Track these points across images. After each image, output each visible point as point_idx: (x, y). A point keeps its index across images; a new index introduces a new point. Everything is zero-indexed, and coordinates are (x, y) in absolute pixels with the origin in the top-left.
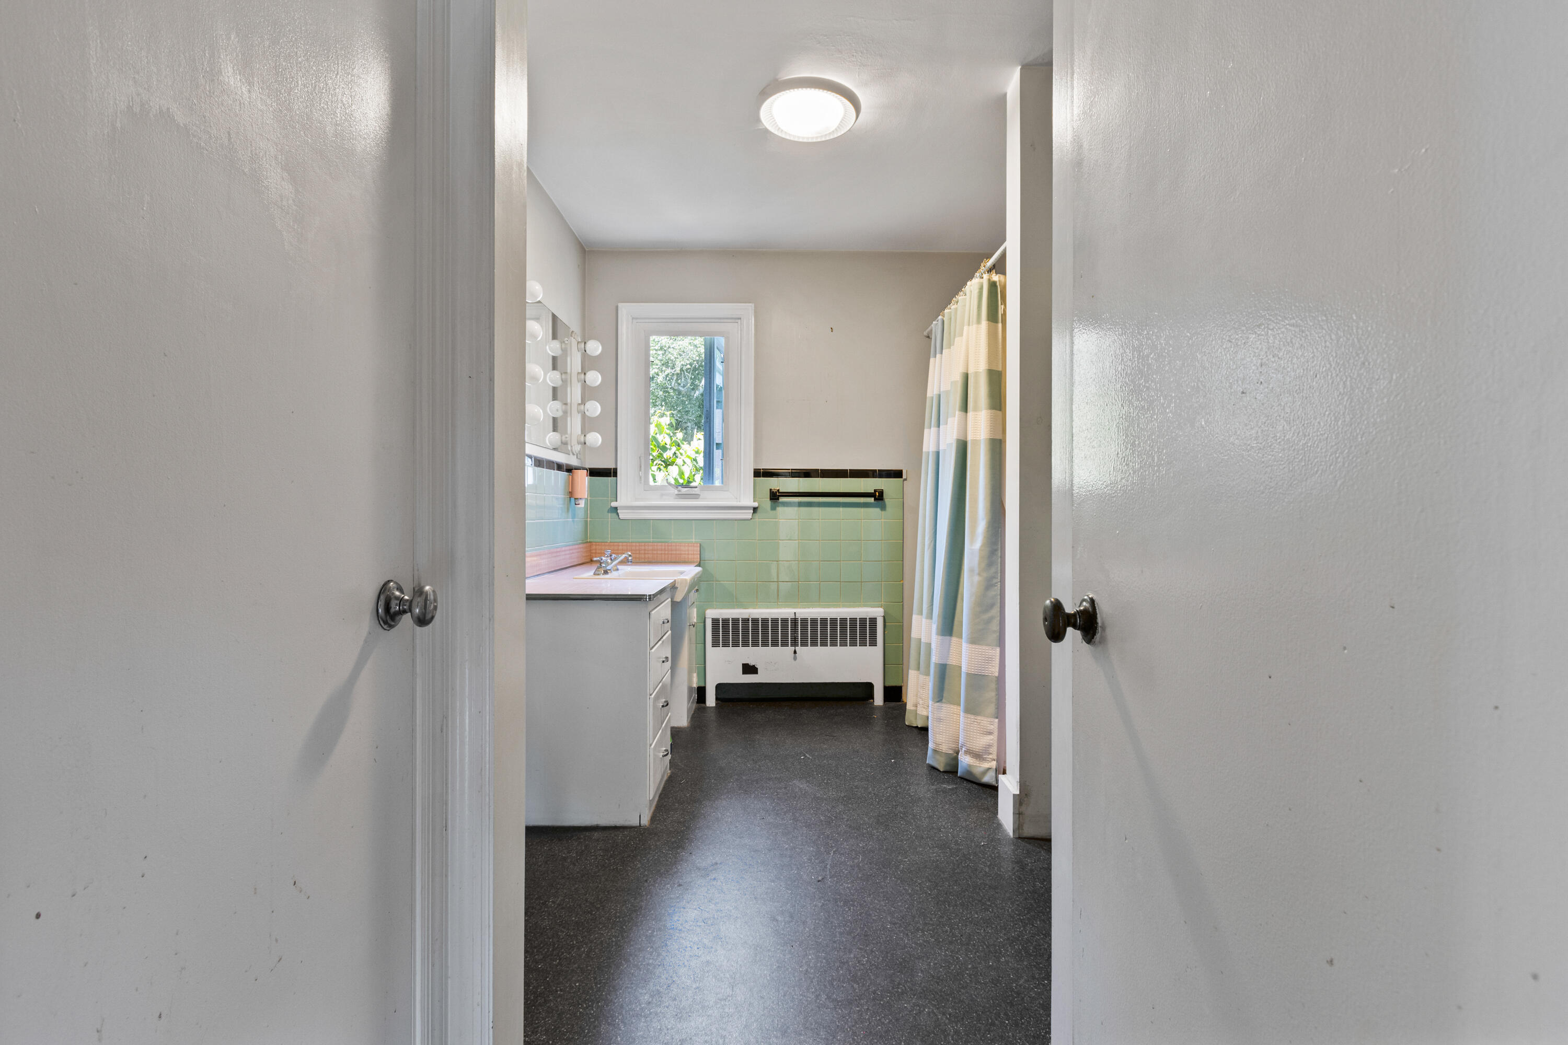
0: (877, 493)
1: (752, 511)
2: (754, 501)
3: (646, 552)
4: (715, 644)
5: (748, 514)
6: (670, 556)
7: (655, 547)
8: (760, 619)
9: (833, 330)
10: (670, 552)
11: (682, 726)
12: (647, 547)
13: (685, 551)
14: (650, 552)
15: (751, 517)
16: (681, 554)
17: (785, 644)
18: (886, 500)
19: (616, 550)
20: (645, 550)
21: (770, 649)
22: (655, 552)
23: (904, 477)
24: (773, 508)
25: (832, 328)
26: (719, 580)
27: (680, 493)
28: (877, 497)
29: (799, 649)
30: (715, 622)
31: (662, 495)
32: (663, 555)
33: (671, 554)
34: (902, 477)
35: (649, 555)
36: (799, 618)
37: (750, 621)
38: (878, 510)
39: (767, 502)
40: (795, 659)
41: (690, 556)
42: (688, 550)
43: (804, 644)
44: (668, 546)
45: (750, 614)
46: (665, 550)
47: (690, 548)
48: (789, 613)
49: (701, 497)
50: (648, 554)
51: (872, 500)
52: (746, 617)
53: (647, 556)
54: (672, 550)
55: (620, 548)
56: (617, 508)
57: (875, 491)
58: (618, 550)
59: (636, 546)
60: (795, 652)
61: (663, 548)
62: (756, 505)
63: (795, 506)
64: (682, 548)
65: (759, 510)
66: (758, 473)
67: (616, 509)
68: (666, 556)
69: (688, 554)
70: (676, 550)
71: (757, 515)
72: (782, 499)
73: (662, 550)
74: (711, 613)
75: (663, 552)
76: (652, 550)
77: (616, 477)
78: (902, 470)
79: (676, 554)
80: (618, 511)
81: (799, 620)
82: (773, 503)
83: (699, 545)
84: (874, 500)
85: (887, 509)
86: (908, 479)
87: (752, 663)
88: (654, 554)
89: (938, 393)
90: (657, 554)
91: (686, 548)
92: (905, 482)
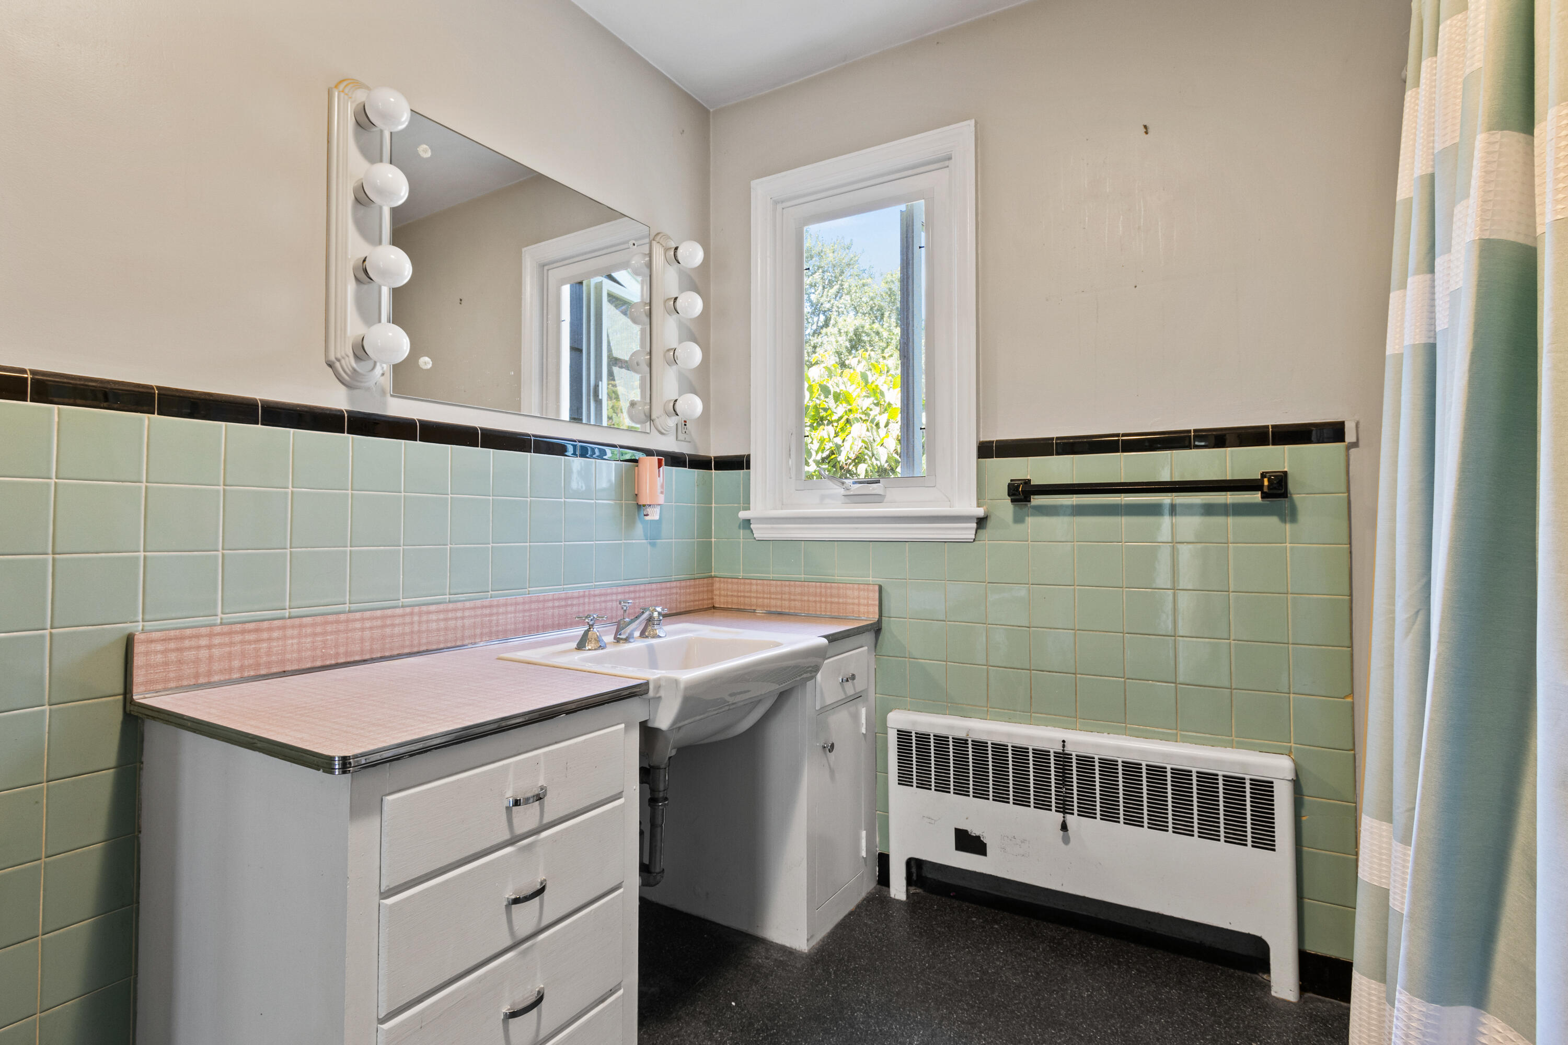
0: (1266, 480)
1: (974, 525)
2: (979, 505)
3: (792, 597)
4: (905, 779)
5: (968, 531)
6: (829, 605)
7: (806, 589)
8: (989, 743)
9: (1149, 130)
10: (829, 600)
11: (798, 949)
12: (792, 589)
13: (853, 598)
14: (799, 597)
15: (973, 537)
16: (846, 603)
17: (1042, 804)
18: (1295, 497)
19: (748, 592)
20: (790, 593)
21: (1010, 809)
22: (806, 598)
23: (1350, 437)
24: (1018, 520)
25: (1145, 127)
26: (916, 657)
27: (848, 493)
28: (1265, 490)
29: (1073, 820)
30: (904, 736)
31: (823, 497)
32: (818, 605)
33: (832, 603)
34: (1343, 440)
35: (797, 603)
36: (1074, 754)
37: (970, 746)
38: (1273, 521)
39: (1005, 507)
40: (1066, 840)
41: (862, 609)
42: (859, 597)
43: (1087, 812)
44: (826, 587)
45: (969, 731)
46: (821, 595)
47: (862, 593)
48: (1051, 740)
49: (886, 500)
50: (794, 600)
51: (1255, 497)
52: (962, 735)
53: (793, 603)
54: (831, 596)
55: (754, 587)
56: (749, 520)
57: (1263, 475)
58: (750, 591)
59: (776, 586)
60: (1064, 827)
61: (818, 590)
62: (980, 512)
63: (1065, 515)
64: (849, 593)
65: (990, 524)
66: (986, 450)
67: (747, 522)
68: (823, 606)
69: (859, 604)
70: (839, 596)
71: (984, 534)
72: (1037, 500)
73: (816, 595)
74: (899, 719)
75: (818, 599)
76: (802, 594)
77: (749, 469)
78: (1342, 424)
79: (838, 603)
80: (752, 526)
81: (1074, 757)
82: (1017, 508)
83: (877, 588)
84: (1262, 497)
85: (1302, 517)
86: (1361, 443)
87: (975, 831)
88: (804, 601)
89: (1430, 170)
90: (808, 601)
91: (856, 593)
92: (1353, 451)
